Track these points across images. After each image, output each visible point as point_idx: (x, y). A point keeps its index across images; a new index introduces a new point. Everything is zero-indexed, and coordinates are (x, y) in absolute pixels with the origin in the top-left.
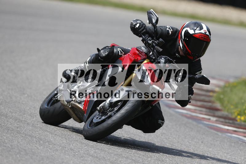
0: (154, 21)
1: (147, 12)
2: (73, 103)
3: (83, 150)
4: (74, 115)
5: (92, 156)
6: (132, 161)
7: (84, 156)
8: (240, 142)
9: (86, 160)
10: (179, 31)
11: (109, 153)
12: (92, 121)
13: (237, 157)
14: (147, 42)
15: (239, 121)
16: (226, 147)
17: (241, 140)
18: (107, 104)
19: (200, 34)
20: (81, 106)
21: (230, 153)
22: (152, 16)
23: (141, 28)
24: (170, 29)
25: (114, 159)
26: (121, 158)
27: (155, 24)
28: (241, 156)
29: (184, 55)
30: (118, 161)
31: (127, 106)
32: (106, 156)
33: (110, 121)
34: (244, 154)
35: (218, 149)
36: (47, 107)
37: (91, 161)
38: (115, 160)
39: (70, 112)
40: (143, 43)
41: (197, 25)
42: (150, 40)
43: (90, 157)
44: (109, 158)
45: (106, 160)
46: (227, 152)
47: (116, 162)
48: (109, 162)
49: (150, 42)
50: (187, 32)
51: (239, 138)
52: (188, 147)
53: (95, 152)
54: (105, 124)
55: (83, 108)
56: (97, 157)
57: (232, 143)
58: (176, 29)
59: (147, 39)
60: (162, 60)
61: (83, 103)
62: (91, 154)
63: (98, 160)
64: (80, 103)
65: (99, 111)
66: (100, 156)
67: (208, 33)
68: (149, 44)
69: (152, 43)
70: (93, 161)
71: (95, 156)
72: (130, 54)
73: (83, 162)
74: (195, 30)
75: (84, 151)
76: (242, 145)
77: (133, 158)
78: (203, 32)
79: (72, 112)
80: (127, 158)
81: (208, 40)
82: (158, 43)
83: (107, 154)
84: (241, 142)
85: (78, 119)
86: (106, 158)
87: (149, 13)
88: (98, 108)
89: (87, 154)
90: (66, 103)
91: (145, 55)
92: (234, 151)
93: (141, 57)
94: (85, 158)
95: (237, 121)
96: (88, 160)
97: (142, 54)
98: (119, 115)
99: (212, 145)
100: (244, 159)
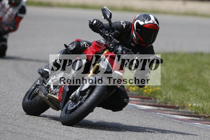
0: (108, 17)
1: (102, 9)
2: (50, 95)
3: (2, 127)
4: (52, 105)
5: (11, 132)
6: (45, 133)
7: (4, 133)
8: (133, 109)
9: (6, 136)
10: (132, 24)
11: (25, 128)
12: (67, 109)
13: (133, 122)
14: (105, 35)
15: (131, 91)
16: (123, 114)
17: (134, 107)
18: (77, 93)
19: (149, 24)
20: (57, 97)
21: (126, 119)
22: (106, 12)
23: (98, 23)
24: (124, 24)
25: (30, 132)
26: (35, 131)
27: (109, 19)
28: (136, 121)
29: (138, 44)
30: (33, 134)
31: (94, 93)
32: (22, 130)
33: (81, 108)
34: (138, 119)
35: (116, 117)
36: (28, 101)
37: (10, 136)
38: (31, 134)
39: (48, 102)
40: (102, 36)
41: (145, 16)
42: (106, 32)
43: (9, 133)
44: (25, 132)
45: (22, 134)
46: (123, 118)
47: (31, 135)
48: (25, 136)
49: (107, 35)
50: (138, 24)
51: (132, 106)
52: (91, 117)
53: (13, 128)
54: (78, 111)
55: (58, 98)
56: (15, 133)
57: (127, 110)
58: (129, 23)
59: (104, 32)
60: (120, 48)
61: (58, 94)
62: (10, 131)
63: (15, 135)
64: (55, 94)
65: (72, 100)
66: (17, 131)
67: (156, 23)
68: (107, 37)
69: (109, 35)
70: (12, 136)
71: (13, 131)
72: (92, 47)
73: (4, 138)
74: (144, 21)
75: (4, 128)
76: (135, 111)
77: (46, 131)
78: (152, 22)
79: (50, 102)
80: (40, 131)
81: (156, 28)
82: (114, 34)
83: (23, 130)
84: (135, 109)
85: (55, 107)
86: (23, 133)
87: (103, 10)
88: (71, 98)
89: (7, 131)
90: (44, 96)
91: (104, 46)
92: (129, 117)
93: (101, 48)
94: (5, 134)
95: (129, 91)
96: (8, 136)
97: (102, 46)
98: (88, 101)
99: (111, 113)
100: (138, 123)
